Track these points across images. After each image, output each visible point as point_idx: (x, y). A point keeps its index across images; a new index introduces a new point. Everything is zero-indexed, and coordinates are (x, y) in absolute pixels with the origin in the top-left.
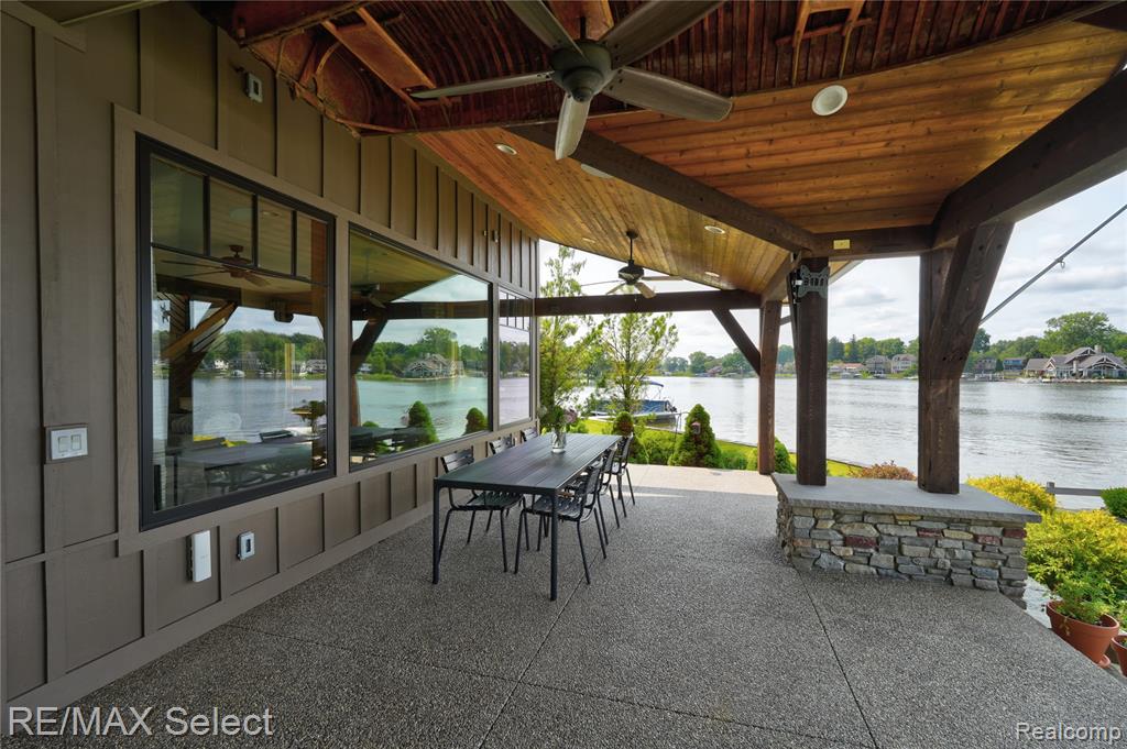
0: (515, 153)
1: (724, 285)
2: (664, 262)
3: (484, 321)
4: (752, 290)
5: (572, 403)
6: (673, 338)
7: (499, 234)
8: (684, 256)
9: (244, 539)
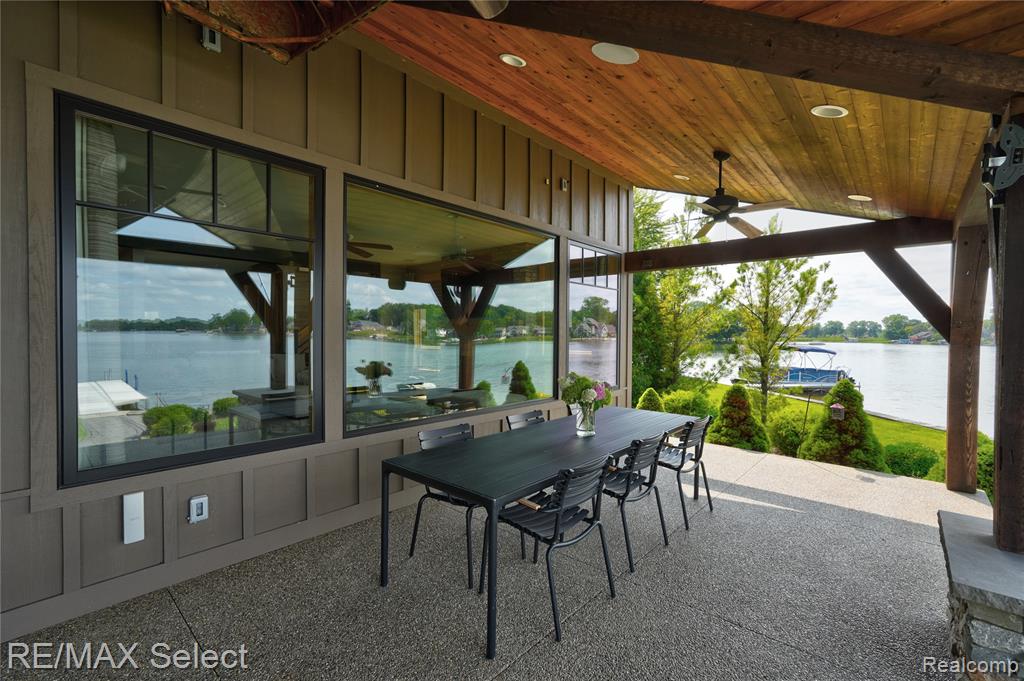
0: (524, 64)
1: (885, 214)
2: (784, 192)
3: (549, 284)
4: (935, 215)
5: (698, 370)
6: (829, 294)
7: (570, 182)
8: (805, 176)
9: (194, 502)
